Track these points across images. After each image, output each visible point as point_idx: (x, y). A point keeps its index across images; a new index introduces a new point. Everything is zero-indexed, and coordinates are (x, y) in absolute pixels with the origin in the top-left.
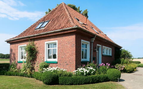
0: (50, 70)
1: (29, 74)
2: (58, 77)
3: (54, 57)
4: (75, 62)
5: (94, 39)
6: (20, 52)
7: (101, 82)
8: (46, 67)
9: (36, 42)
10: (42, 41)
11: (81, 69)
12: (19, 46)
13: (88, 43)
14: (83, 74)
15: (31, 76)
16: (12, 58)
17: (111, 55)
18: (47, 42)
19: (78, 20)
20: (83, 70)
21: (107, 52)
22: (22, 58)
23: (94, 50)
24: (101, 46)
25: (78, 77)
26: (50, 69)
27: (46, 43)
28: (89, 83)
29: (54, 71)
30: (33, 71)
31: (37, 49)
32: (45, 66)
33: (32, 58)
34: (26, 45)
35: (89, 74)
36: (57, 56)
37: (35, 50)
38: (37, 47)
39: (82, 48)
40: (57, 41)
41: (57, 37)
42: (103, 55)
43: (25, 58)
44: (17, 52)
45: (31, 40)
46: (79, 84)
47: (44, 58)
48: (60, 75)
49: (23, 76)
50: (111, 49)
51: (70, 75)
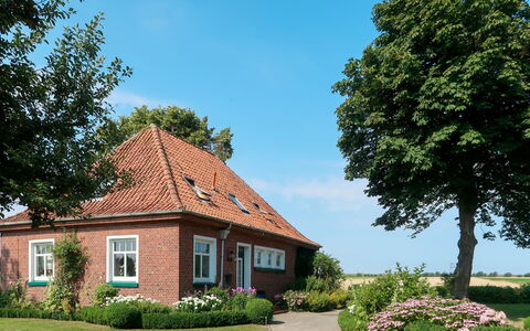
0: (122, 300)
1: (66, 312)
2: (140, 314)
3: (131, 272)
4: (177, 284)
5: (227, 232)
6: (33, 257)
7: (229, 325)
8: (113, 294)
9: (80, 235)
10: (98, 234)
11: (190, 298)
12: (30, 242)
13: (212, 242)
14: (192, 308)
15: (73, 317)
16: (9, 272)
17: (282, 267)
18: (111, 236)
19: (192, 182)
20: (193, 301)
21: (270, 261)
22: (40, 273)
23: (228, 257)
24: (250, 246)
25: (183, 313)
26: (120, 298)
27: (108, 238)
28: (204, 326)
29: (132, 303)
30: (77, 305)
31: (86, 254)
32: (108, 293)
33: (73, 275)
34: (53, 240)
35: (206, 309)
36: (137, 271)
37: (79, 253)
38: (86, 248)
39: (195, 253)
40: (137, 236)
41: (136, 227)
42: (255, 270)
43: (49, 273)
44: (26, 257)
45: (69, 228)
46: (183, 328)
47: (104, 274)
48: (145, 309)
49: (50, 318)
50: (283, 252)
51: (166, 311)
